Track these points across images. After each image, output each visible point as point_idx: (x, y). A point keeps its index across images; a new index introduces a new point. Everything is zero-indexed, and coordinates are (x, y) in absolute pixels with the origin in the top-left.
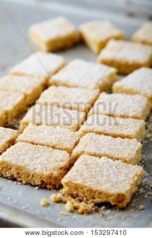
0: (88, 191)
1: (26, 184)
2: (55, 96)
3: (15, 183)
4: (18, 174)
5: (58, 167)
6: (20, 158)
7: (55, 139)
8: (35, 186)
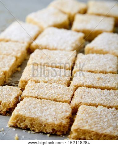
0: (94, 135)
1: (38, 133)
2: (42, 58)
3: (29, 132)
4: (31, 124)
5: (65, 117)
6: (32, 111)
7: (55, 93)
8: (47, 133)
